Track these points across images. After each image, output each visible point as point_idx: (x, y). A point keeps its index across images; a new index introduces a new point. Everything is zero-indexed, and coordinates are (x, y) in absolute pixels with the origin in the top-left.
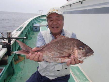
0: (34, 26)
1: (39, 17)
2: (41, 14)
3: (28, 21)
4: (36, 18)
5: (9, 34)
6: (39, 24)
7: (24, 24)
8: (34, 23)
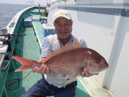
0: (25, 21)
1: (30, 9)
2: (32, 6)
3: (18, 16)
4: (25, 11)
5: (5, 31)
6: (31, 18)
7: (15, 19)
8: (25, 18)
